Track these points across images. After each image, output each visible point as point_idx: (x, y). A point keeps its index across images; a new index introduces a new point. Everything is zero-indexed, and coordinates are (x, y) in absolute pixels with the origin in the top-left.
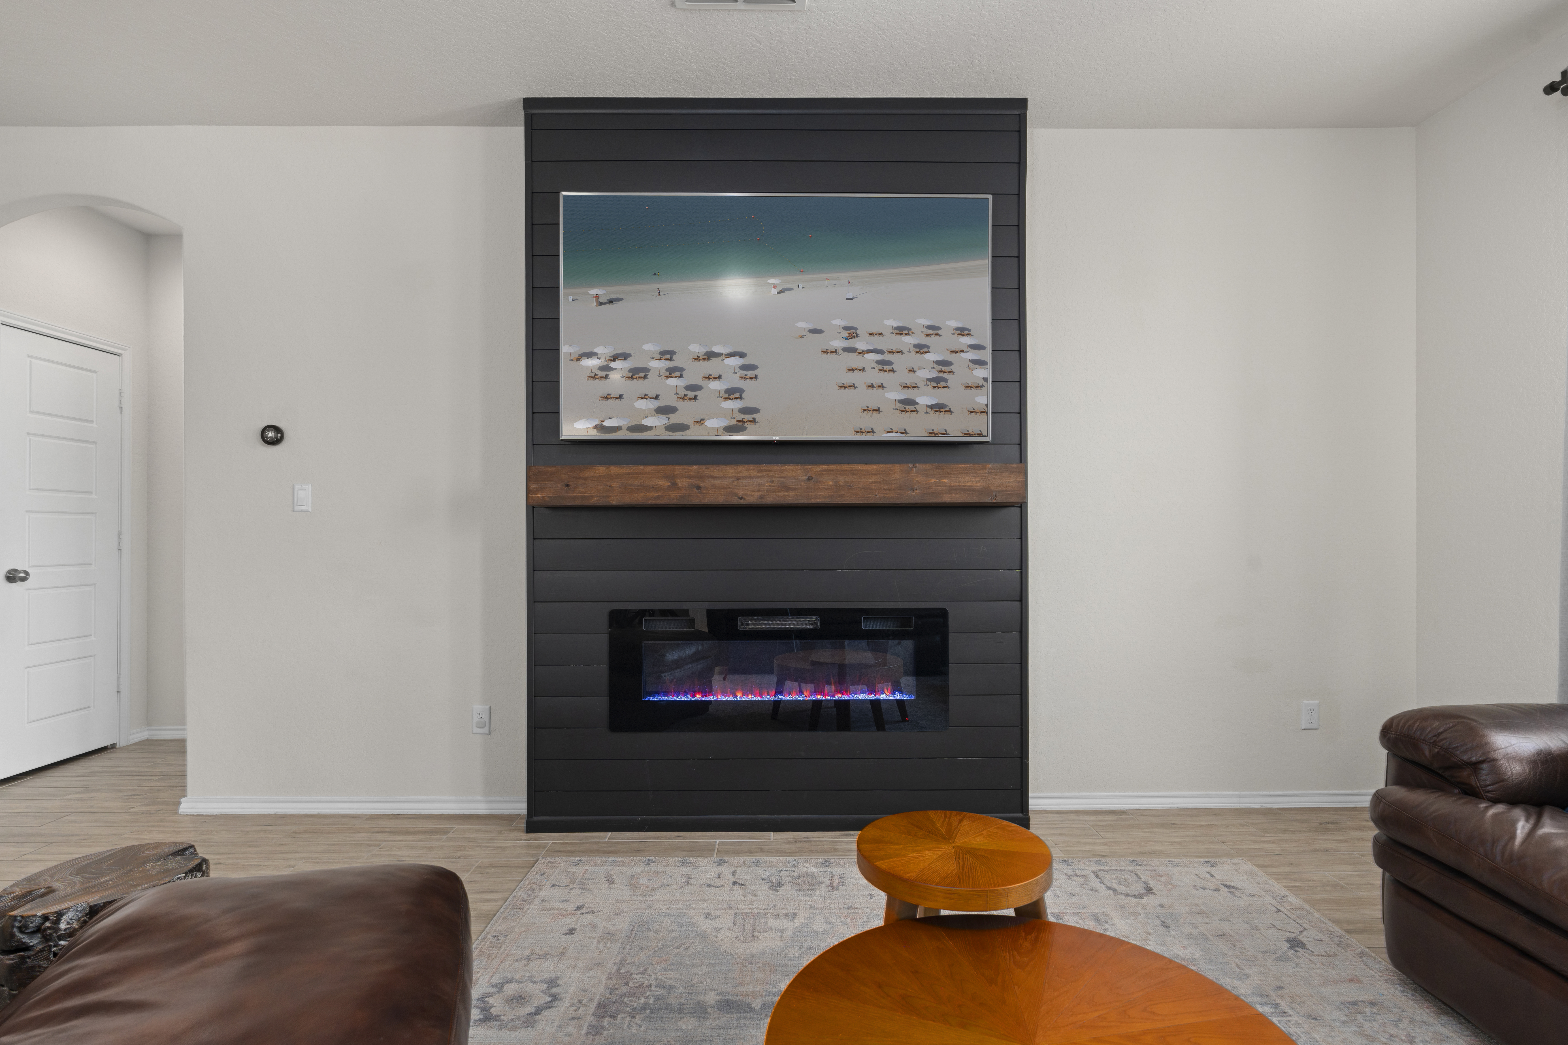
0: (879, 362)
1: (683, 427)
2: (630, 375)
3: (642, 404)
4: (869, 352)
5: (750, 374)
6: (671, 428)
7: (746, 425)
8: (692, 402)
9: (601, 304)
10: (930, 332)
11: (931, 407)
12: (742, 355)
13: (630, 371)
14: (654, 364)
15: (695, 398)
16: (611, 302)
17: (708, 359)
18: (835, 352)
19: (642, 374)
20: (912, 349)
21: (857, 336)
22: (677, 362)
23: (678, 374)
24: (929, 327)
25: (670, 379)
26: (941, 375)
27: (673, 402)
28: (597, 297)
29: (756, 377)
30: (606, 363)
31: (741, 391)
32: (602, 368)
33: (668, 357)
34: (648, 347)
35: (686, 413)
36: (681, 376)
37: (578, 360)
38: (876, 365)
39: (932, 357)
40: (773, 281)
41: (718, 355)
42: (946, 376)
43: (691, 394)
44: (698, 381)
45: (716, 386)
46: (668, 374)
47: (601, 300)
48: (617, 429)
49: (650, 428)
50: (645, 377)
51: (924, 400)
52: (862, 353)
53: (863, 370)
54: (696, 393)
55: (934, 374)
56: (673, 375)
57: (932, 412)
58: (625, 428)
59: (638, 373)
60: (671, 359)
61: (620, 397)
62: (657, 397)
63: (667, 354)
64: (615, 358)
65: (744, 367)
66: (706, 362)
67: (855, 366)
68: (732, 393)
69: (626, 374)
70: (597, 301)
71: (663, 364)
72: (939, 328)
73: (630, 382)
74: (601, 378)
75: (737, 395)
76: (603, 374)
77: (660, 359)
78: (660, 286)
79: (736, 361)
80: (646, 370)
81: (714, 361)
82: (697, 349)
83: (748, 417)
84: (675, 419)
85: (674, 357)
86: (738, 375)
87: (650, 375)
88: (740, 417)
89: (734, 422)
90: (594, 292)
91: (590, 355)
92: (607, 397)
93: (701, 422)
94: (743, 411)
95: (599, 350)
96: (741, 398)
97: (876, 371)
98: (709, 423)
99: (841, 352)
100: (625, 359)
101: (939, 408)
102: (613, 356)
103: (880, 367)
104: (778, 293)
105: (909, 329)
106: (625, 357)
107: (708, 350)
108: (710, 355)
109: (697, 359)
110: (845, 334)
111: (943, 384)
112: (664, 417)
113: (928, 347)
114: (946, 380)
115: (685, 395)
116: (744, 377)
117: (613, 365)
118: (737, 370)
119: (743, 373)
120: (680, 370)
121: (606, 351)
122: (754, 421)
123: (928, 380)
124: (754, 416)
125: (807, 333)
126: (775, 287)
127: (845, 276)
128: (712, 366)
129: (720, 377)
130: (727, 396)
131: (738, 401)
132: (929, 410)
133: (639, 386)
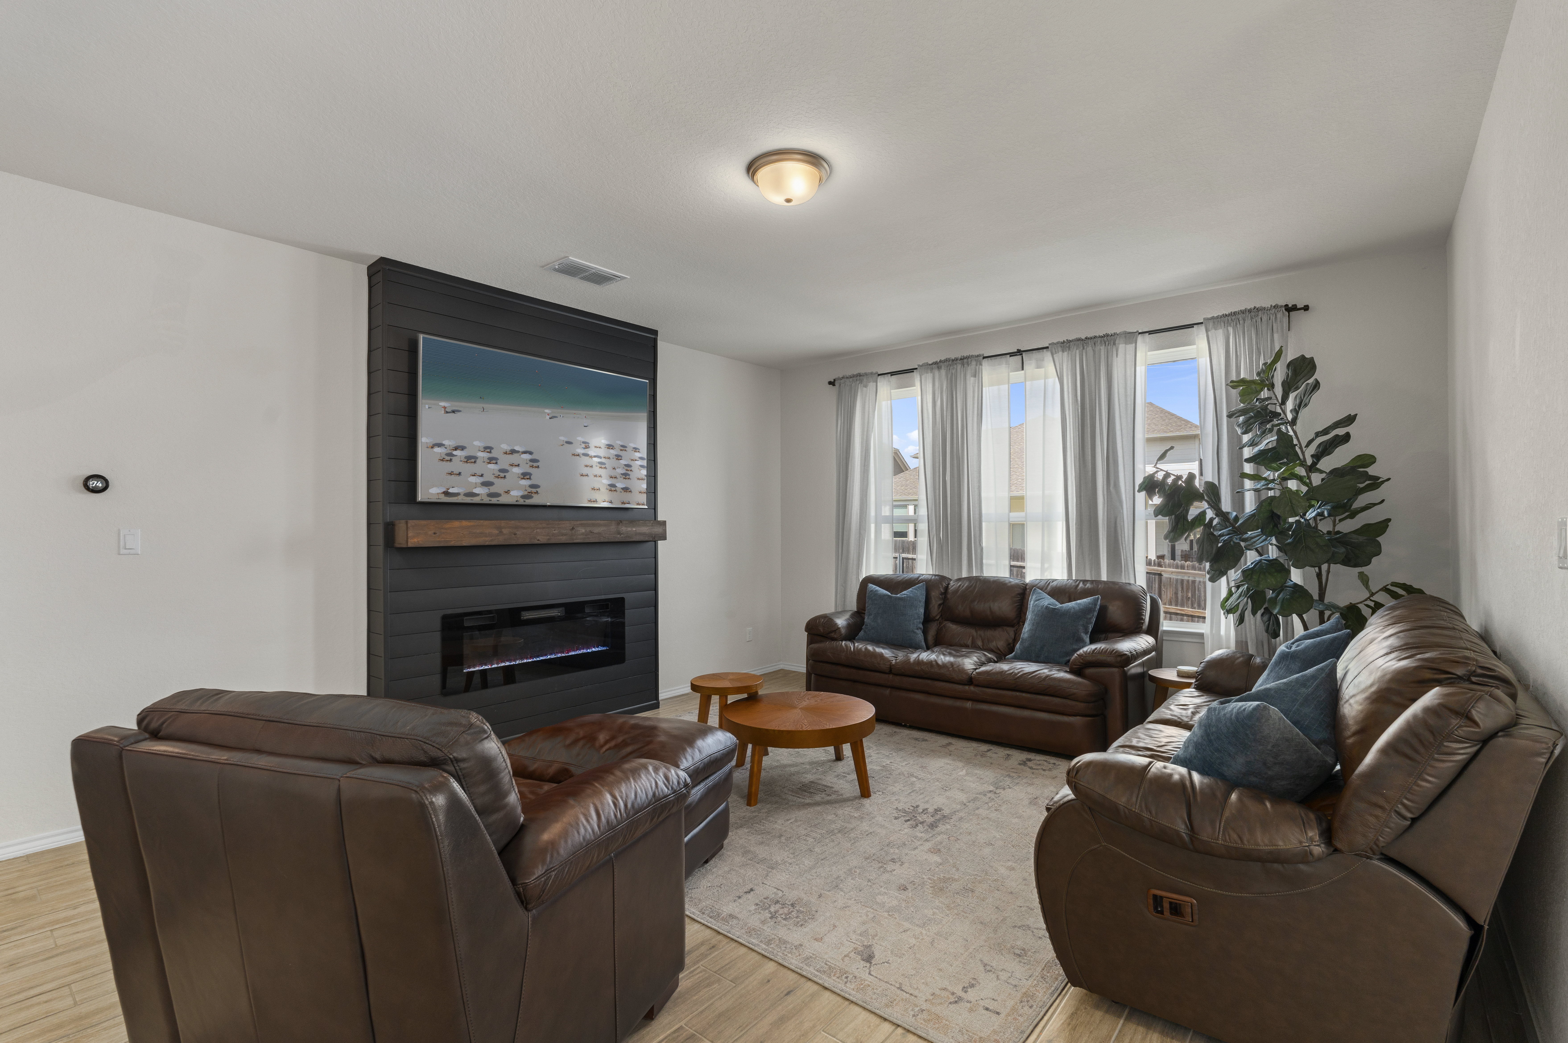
0: (600, 463)
1: (497, 495)
2: (466, 460)
3: (473, 480)
4: (595, 457)
5: (535, 464)
6: (491, 495)
7: (533, 495)
8: (502, 480)
9: (447, 412)
10: (622, 448)
11: (623, 489)
12: (531, 453)
13: (466, 457)
14: (480, 454)
15: (505, 477)
16: (453, 412)
17: (512, 454)
18: (578, 455)
19: (473, 460)
20: (614, 457)
21: (589, 447)
22: (494, 454)
23: (494, 462)
24: (622, 446)
25: (490, 465)
26: (627, 472)
27: (491, 479)
28: (445, 408)
29: (538, 467)
30: (450, 451)
31: (530, 474)
32: (447, 455)
33: (489, 450)
34: (477, 443)
35: (499, 486)
36: (496, 463)
37: (432, 448)
38: (598, 464)
39: (623, 462)
40: (547, 411)
41: (518, 452)
42: (629, 472)
43: (502, 475)
44: (507, 467)
45: (516, 470)
46: (489, 461)
47: (447, 410)
48: (457, 494)
49: (477, 495)
50: (475, 462)
51: (620, 485)
52: (591, 457)
53: (592, 467)
54: (505, 474)
55: (624, 471)
56: (492, 462)
57: (623, 492)
58: (462, 494)
59: (471, 459)
60: (490, 452)
61: (460, 474)
62: (482, 476)
63: (488, 449)
64: (456, 449)
65: (532, 461)
66: (511, 455)
67: (588, 464)
68: (526, 476)
69: (463, 459)
70: (445, 410)
71: (485, 455)
72: (626, 447)
73: (465, 464)
74: (447, 461)
75: (528, 477)
76: (448, 458)
77: (484, 451)
78: (486, 406)
79: (527, 457)
80: (476, 458)
81: (516, 455)
82: (506, 447)
83: (534, 490)
84: (493, 489)
85: (492, 451)
86: (528, 465)
87: (478, 461)
88: (530, 490)
89: (526, 493)
90: (443, 404)
91: (440, 445)
92: (451, 474)
93: (507, 492)
94: (532, 486)
95: (446, 442)
96: (530, 479)
97: (598, 467)
98: (512, 493)
99: (581, 456)
100: (462, 450)
101: (626, 490)
102: (455, 447)
103: (600, 466)
104: (550, 418)
105: (613, 446)
106: (463, 448)
107: (512, 448)
108: (513, 452)
109: (506, 453)
110: (583, 446)
111: (628, 477)
112: (486, 488)
113: (621, 457)
114: (629, 475)
115: (499, 475)
116: (532, 466)
117: (455, 453)
118: (528, 462)
119: (532, 464)
120: (496, 459)
121: (451, 443)
122: (537, 493)
123: (622, 474)
124: (537, 490)
125: (564, 443)
126: (548, 415)
127: (584, 413)
128: (514, 458)
129: (518, 465)
130: (522, 477)
131: (529, 480)
132: (622, 490)
133: (470, 468)
